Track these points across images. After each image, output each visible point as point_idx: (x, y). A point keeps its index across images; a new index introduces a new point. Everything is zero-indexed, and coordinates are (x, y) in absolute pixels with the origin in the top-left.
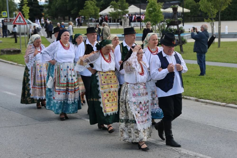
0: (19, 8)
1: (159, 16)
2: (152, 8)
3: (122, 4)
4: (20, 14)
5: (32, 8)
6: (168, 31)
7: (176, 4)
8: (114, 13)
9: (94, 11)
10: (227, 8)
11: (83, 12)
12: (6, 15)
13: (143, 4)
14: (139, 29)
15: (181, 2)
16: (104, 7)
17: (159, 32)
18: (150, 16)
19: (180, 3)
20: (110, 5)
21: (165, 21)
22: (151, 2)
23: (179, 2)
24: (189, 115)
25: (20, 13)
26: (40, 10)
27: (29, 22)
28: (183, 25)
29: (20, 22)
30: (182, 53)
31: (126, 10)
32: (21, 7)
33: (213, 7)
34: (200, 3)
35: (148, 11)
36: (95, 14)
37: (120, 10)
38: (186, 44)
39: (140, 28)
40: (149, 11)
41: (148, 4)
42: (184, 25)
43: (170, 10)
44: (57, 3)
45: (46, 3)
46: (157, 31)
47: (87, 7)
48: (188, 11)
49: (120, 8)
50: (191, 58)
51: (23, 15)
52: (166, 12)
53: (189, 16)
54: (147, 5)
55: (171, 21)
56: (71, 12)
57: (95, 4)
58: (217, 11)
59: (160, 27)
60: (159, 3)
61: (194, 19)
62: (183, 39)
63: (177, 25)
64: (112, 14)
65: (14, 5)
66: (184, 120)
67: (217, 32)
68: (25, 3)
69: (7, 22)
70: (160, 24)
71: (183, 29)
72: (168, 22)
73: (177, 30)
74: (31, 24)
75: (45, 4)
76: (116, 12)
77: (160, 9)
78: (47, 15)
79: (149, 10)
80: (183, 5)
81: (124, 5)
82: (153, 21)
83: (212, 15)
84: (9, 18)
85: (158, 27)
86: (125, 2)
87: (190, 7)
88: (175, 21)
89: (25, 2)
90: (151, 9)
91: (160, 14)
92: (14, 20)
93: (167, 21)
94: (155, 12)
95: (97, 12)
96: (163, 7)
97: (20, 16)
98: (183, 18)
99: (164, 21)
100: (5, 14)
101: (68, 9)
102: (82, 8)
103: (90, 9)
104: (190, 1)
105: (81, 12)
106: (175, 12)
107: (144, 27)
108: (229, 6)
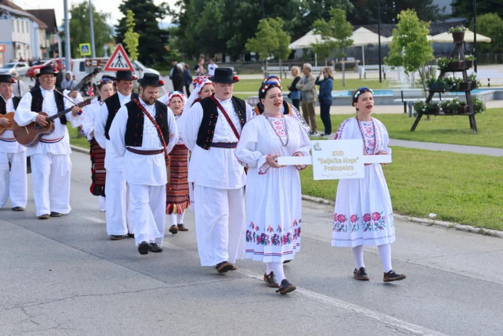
0: (116, 36)
1: (424, 50)
2: (407, 34)
3: (340, 24)
4: (119, 48)
5: (144, 35)
6: (442, 84)
7: (455, 25)
8: (322, 45)
9: (277, 40)
11: (254, 43)
12: (88, 52)
13: (386, 25)
14: (375, 80)
15: (470, 19)
16: (299, 32)
17: (422, 86)
19: (468, 21)
20: (313, 28)
21: (437, 61)
22: (406, 21)
23: (464, 19)
24: (496, 272)
25: (119, 46)
26: (160, 40)
27: (137, 66)
28: (476, 70)
29: (119, 66)
30: (474, 132)
31: (348, 38)
32: (119, 33)
35: (397, 40)
36: (279, 48)
37: (334, 40)
38: (483, 112)
39: (378, 77)
41: (399, 25)
42: (478, 70)
43: (446, 37)
44: (198, 24)
45: (174, 25)
46: (416, 84)
47: (263, 32)
48: (486, 40)
49: (335, 33)
50: (496, 144)
51: (127, 50)
53: (487, 51)
54: (394, 27)
55: (450, 62)
56: (226, 45)
57: (282, 26)
59: (425, 74)
60: (422, 21)
61: (498, 57)
62: (477, 101)
63: (464, 71)
64: (318, 48)
65: (106, 30)
66: (485, 283)
68: (128, 25)
69: (91, 67)
70: (423, 70)
71: (476, 79)
72: (444, 65)
73: (464, 82)
74: (142, 70)
75: (171, 27)
76: (326, 42)
77: (424, 36)
78: (177, 50)
79: (400, 39)
80: (475, 27)
81: (343, 26)
82: (409, 62)
84: (95, 58)
85: (421, 75)
86: (345, 21)
87: (489, 30)
88: (458, 63)
89: (129, 23)
90: (406, 36)
91: (424, 45)
92: (108, 62)
93: (441, 63)
94: (414, 41)
95: (285, 44)
96: (431, 30)
97: (119, 54)
98: (475, 55)
99: (433, 63)
100: (86, 50)
101: (219, 37)
102: (253, 35)
103: (268, 38)
104: (490, 16)
105: (250, 43)
106: (458, 42)
107: (387, 76)
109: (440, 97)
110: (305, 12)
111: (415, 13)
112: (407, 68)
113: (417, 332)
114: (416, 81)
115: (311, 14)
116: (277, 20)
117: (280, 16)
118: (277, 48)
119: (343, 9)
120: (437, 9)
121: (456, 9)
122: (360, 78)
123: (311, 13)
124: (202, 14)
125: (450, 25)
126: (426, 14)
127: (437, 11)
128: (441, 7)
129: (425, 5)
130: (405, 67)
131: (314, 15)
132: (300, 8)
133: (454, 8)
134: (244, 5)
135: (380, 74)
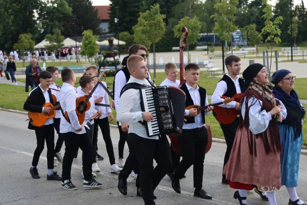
1: (95, 48)
2: (88, 41)
3: (58, 37)
6: (104, 63)
7: (110, 37)
8: (50, 46)
9: (28, 44)
10: (160, 40)
13: (79, 37)
14: (75, 62)
15: (116, 34)
16: (39, 41)
17: (96, 64)
18: (86, 48)
20: (45, 38)
21: (102, 53)
22: (86, 35)
23: (114, 34)
28: (119, 57)
31: (62, 43)
33: (147, 39)
34: (134, 35)
35: (83, 44)
36: (30, 47)
37: (55, 44)
39: (76, 60)
40: (85, 43)
41: (84, 37)
43: (106, 43)
46: (93, 63)
47: (22, 40)
48: (124, 43)
49: (56, 41)
52: (102, 44)
53: (124, 48)
54: (82, 38)
55: (108, 53)
57: (31, 37)
58: (152, 43)
59: (97, 59)
60: (95, 36)
63: (114, 57)
64: (48, 48)
67: (153, 63)
70: (96, 57)
71: (119, 60)
72: (105, 54)
73: (114, 62)
76: (52, 45)
77: (95, 41)
80: (118, 38)
81: (60, 38)
85: (95, 59)
86: (60, 35)
87: (125, 39)
88: (111, 53)
91: (95, 46)
94: (90, 44)
95: (32, 46)
96: (99, 39)
98: (119, 50)
99: (100, 54)
101: (1, 43)
102: (16, 42)
103: (24, 43)
104: (126, 33)
105: (16, 45)
106: (111, 44)
107: (80, 60)
108: (163, 38)
109: (104, 69)
110: (41, 31)
111: (92, 31)
112: (89, 56)
114: (93, 62)
116: (28, 35)
117: (30, 33)
119: (59, 30)
122: (68, 61)
123: (44, 31)
125: (107, 37)
126: (97, 32)
127: (102, 30)
128: (103, 29)
129: (96, 28)
130: (88, 55)
131: (45, 33)
132: (39, 29)
133: (110, 29)
134: (13, 28)
135: (77, 59)
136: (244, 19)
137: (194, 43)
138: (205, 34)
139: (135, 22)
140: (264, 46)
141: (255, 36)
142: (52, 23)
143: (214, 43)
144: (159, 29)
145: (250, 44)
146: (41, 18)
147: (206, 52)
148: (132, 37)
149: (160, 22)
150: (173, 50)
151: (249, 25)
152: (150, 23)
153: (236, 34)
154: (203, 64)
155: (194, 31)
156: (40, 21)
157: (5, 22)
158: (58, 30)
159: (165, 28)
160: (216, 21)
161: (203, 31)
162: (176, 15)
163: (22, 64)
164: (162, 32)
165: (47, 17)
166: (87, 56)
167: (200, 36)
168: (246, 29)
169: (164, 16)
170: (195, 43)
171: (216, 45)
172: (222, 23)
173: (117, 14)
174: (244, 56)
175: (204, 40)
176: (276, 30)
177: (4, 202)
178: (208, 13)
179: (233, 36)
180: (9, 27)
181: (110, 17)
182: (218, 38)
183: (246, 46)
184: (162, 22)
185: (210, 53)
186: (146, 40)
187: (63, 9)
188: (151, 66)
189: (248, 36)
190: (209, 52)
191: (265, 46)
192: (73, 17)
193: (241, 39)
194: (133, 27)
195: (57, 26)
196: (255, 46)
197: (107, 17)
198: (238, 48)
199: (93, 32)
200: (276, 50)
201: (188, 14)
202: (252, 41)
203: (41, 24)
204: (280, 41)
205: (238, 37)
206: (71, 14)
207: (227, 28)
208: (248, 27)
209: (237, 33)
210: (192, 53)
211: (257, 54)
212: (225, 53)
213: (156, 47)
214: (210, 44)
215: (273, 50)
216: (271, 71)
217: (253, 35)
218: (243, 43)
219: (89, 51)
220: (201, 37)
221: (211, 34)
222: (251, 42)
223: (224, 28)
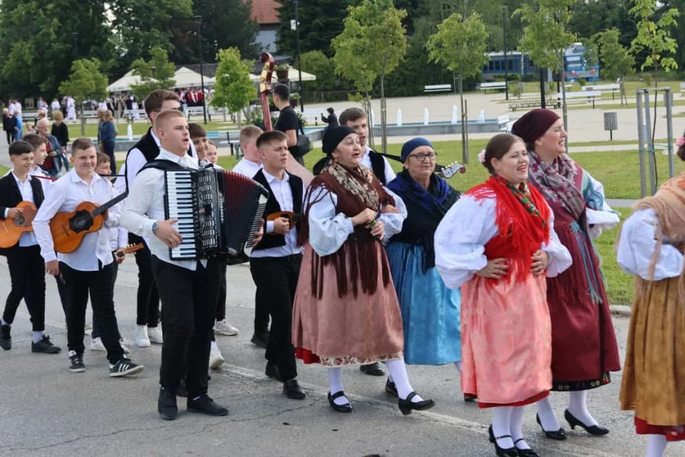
1: (247, 90)
2: (229, 73)
3: (160, 64)
7: (281, 63)
8: (141, 87)
9: (94, 82)
10: (396, 68)
11: (68, 86)
13: (208, 64)
15: (294, 58)
16: (116, 74)
18: (225, 91)
19: (292, 59)
20: (132, 69)
22: (226, 60)
23: (289, 57)
28: (302, 111)
31: (170, 79)
33: (365, 66)
34: (335, 59)
35: (219, 80)
36: (96, 90)
38: (311, 152)
39: (202, 118)
40: (223, 79)
41: (220, 64)
42: (305, 109)
44: (5, 66)
46: (242, 125)
47: (78, 74)
48: (312, 78)
49: (155, 74)
53: (312, 89)
54: (217, 66)
56: (40, 88)
57: (98, 67)
58: (376, 75)
59: (251, 115)
60: (246, 60)
61: (325, 95)
64: (138, 90)
67: (380, 123)
70: (249, 109)
71: (302, 117)
76: (146, 83)
77: (247, 74)
79: (221, 79)
80: (299, 66)
81: (165, 67)
82: (233, 103)
83: (364, 86)
85: (246, 115)
86: (167, 61)
87: (315, 68)
90: (227, 75)
91: (247, 85)
94: (236, 81)
95: (102, 87)
98: (300, 95)
99: (257, 103)
101: (32, 81)
102: (66, 78)
103: (84, 80)
104: (315, 54)
105: (64, 86)
106: (283, 80)
107: (212, 117)
108: (402, 64)
110: (123, 52)
111: (238, 51)
112: (231, 108)
113: (249, 375)
114: (242, 122)
115: (129, 54)
116: (93, 61)
117: (96, 57)
118: (94, 91)
119: (163, 48)
120: (260, 46)
121: (281, 47)
123: (128, 52)
124: (9, 56)
126: (250, 53)
127: (261, 49)
128: (264, 45)
129: (248, 43)
130: (229, 107)
131: (132, 56)
132: (117, 48)
133: (278, 45)
134: (56, 46)
135: (205, 115)
136: (589, 17)
137: (474, 75)
138: (501, 53)
139: (337, 28)
140: (638, 81)
141: (617, 56)
142: (146, 33)
143: (522, 72)
144: (393, 44)
145: (606, 75)
146: (121, 23)
147: (503, 96)
148: (331, 64)
149: (395, 27)
150: (426, 91)
151: (604, 31)
152: (372, 29)
153: (573, 52)
154: (496, 124)
155: (475, 47)
156: (119, 28)
157: (41, 33)
158: (160, 48)
159: (405, 40)
160: (526, 23)
161: (495, 46)
162: (431, 11)
163: (80, 128)
164: (401, 50)
165: (136, 20)
166: (227, 109)
167: (487, 59)
168: (595, 41)
169: (403, 13)
170: (478, 74)
171: (527, 79)
172: (540, 27)
173: (297, 8)
174: (591, 104)
175: (498, 68)
176: (665, 41)
177: (43, 444)
178: (506, 4)
179: (565, 58)
180: (47, 44)
181: (279, 17)
182: (530, 63)
183: (597, 81)
184: (400, 27)
185: (511, 97)
186: (363, 69)
187: (170, 2)
188: (375, 129)
189: (600, 55)
190: (509, 95)
191: (641, 79)
192: (194, 19)
193: (585, 65)
194: (333, 40)
195: (159, 41)
196: (618, 79)
197: (272, 18)
198: (578, 84)
199: (241, 53)
200: (667, 88)
201: (461, 7)
202: (610, 68)
203: (121, 35)
204: (675, 67)
205: (578, 59)
206: (190, 11)
207: (551, 39)
208: (600, 36)
209: (575, 51)
210: (470, 98)
211: (622, 98)
212: (547, 98)
213: (387, 86)
214: (513, 75)
215: (659, 88)
216: (655, 138)
217: (612, 54)
218: (588, 72)
219: (233, 97)
220: (490, 59)
221: (515, 53)
222: (607, 70)
223: (545, 38)
